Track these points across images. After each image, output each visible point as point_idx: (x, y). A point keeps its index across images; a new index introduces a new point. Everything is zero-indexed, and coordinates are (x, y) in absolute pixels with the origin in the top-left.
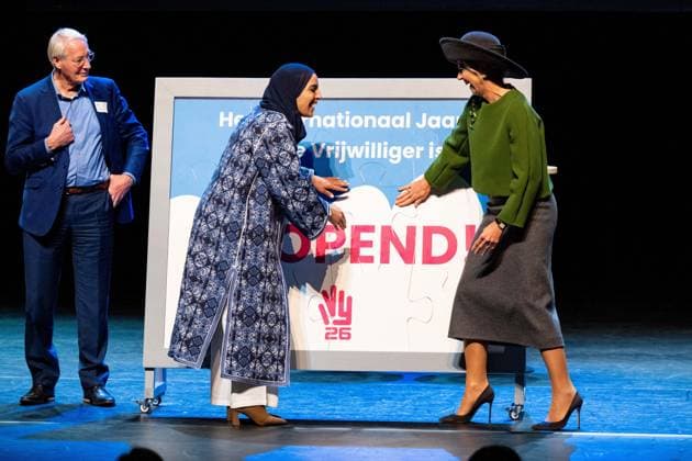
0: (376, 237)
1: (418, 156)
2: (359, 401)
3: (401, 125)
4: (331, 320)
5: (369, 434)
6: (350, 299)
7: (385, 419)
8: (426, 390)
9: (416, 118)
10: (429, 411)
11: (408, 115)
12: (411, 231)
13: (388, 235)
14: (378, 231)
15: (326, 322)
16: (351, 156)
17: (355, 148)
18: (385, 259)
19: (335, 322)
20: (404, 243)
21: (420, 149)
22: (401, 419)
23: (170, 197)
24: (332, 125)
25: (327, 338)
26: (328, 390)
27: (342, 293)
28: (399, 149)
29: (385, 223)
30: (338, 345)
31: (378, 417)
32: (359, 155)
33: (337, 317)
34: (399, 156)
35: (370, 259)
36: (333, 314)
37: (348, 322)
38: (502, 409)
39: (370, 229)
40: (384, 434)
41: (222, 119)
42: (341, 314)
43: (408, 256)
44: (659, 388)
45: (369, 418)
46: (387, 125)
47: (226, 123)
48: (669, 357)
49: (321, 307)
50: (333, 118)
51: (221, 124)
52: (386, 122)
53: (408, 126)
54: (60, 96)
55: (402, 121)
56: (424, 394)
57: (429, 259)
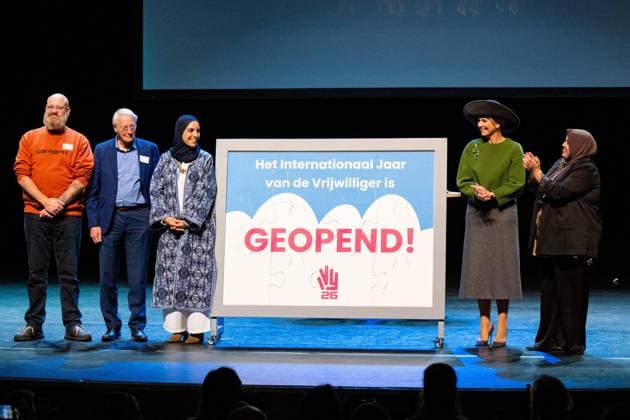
0: (352, 236)
1: (378, 186)
2: (342, 337)
3: (368, 167)
4: (325, 287)
5: (351, 357)
6: (337, 274)
7: (359, 348)
8: (382, 330)
9: (376, 163)
10: (386, 343)
11: (372, 161)
12: (374, 232)
13: (360, 234)
14: (354, 232)
15: (322, 288)
16: (336, 186)
17: (339, 182)
18: (358, 249)
19: (328, 288)
20: (369, 239)
21: (379, 182)
22: (369, 348)
23: (226, 212)
24: (325, 167)
25: (323, 298)
26: (323, 330)
27: (332, 271)
28: (366, 182)
29: (358, 228)
30: (329, 303)
31: (355, 346)
32: (342, 186)
33: (329, 285)
34: (366, 187)
35: (349, 250)
36: (326, 283)
37: (336, 288)
38: (431, 341)
39: (348, 231)
40: (364, 357)
41: (257, 164)
42: (331, 283)
43: (372, 248)
44: (525, 328)
45: (349, 347)
46: (359, 167)
47: (260, 166)
48: (529, 309)
49: (319, 279)
50: (325, 164)
51: (257, 167)
52: (357, 165)
53: (372, 167)
54: (118, 149)
55: (368, 165)
56: (381, 332)
57: (385, 249)
